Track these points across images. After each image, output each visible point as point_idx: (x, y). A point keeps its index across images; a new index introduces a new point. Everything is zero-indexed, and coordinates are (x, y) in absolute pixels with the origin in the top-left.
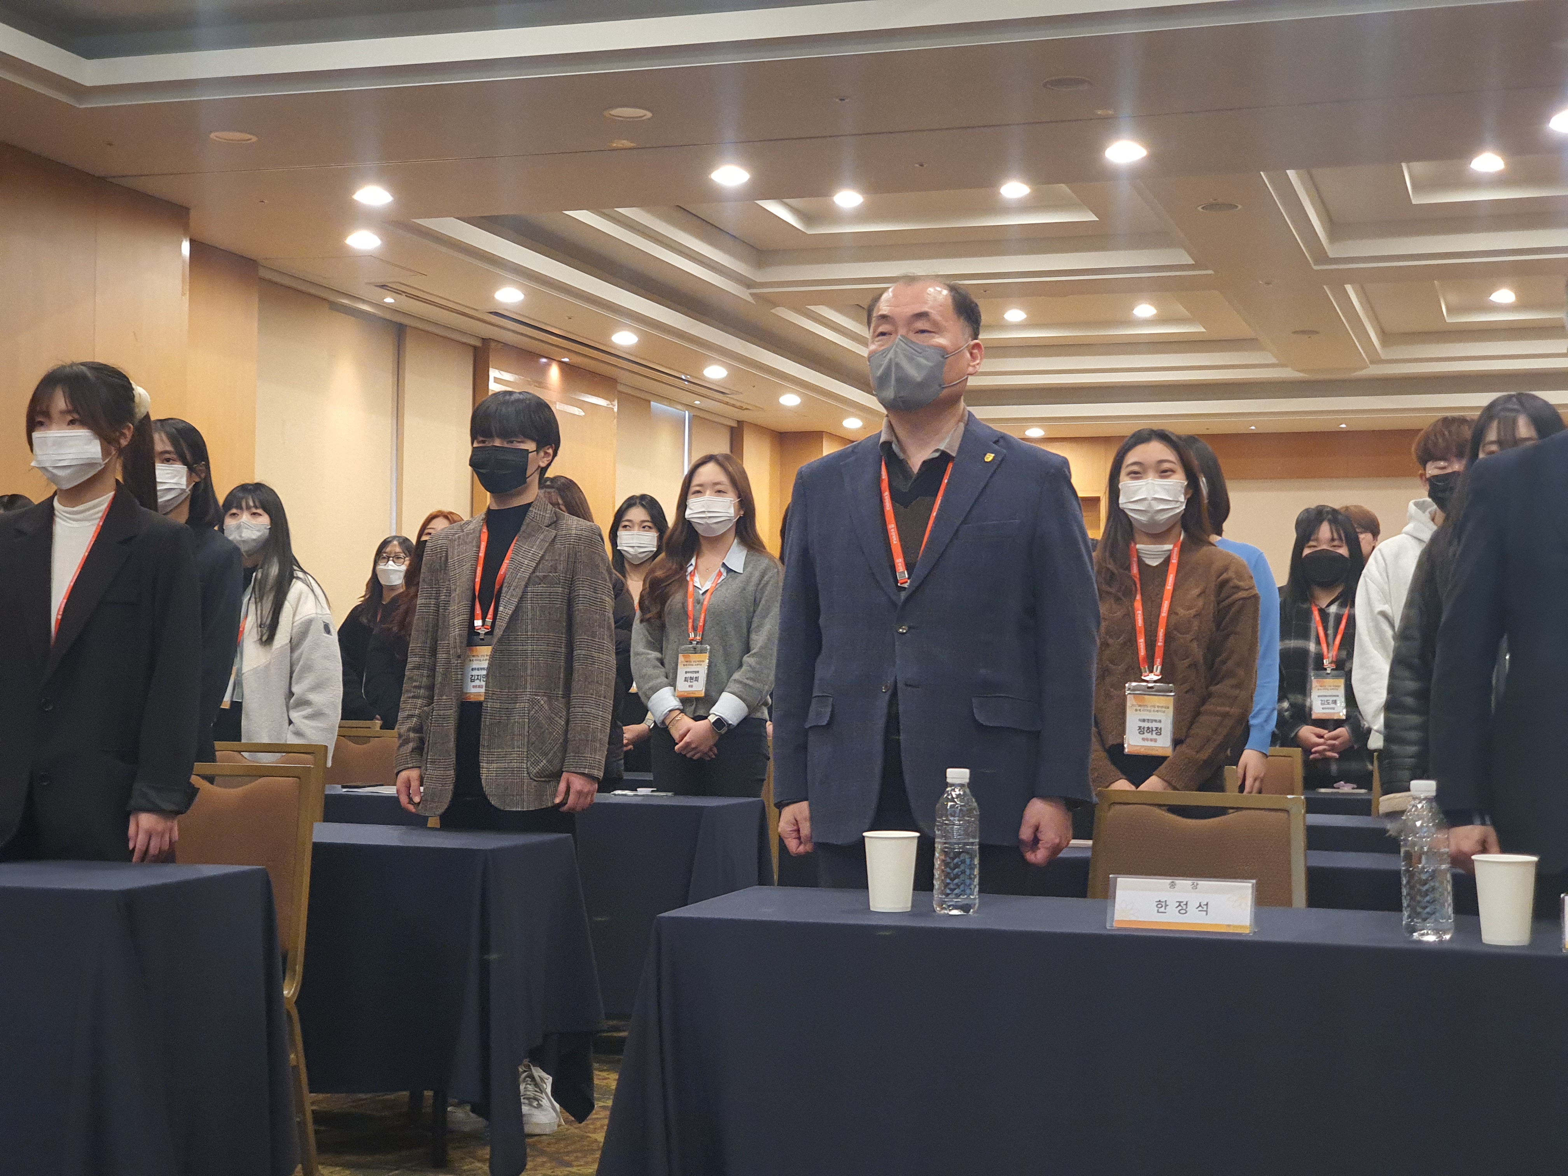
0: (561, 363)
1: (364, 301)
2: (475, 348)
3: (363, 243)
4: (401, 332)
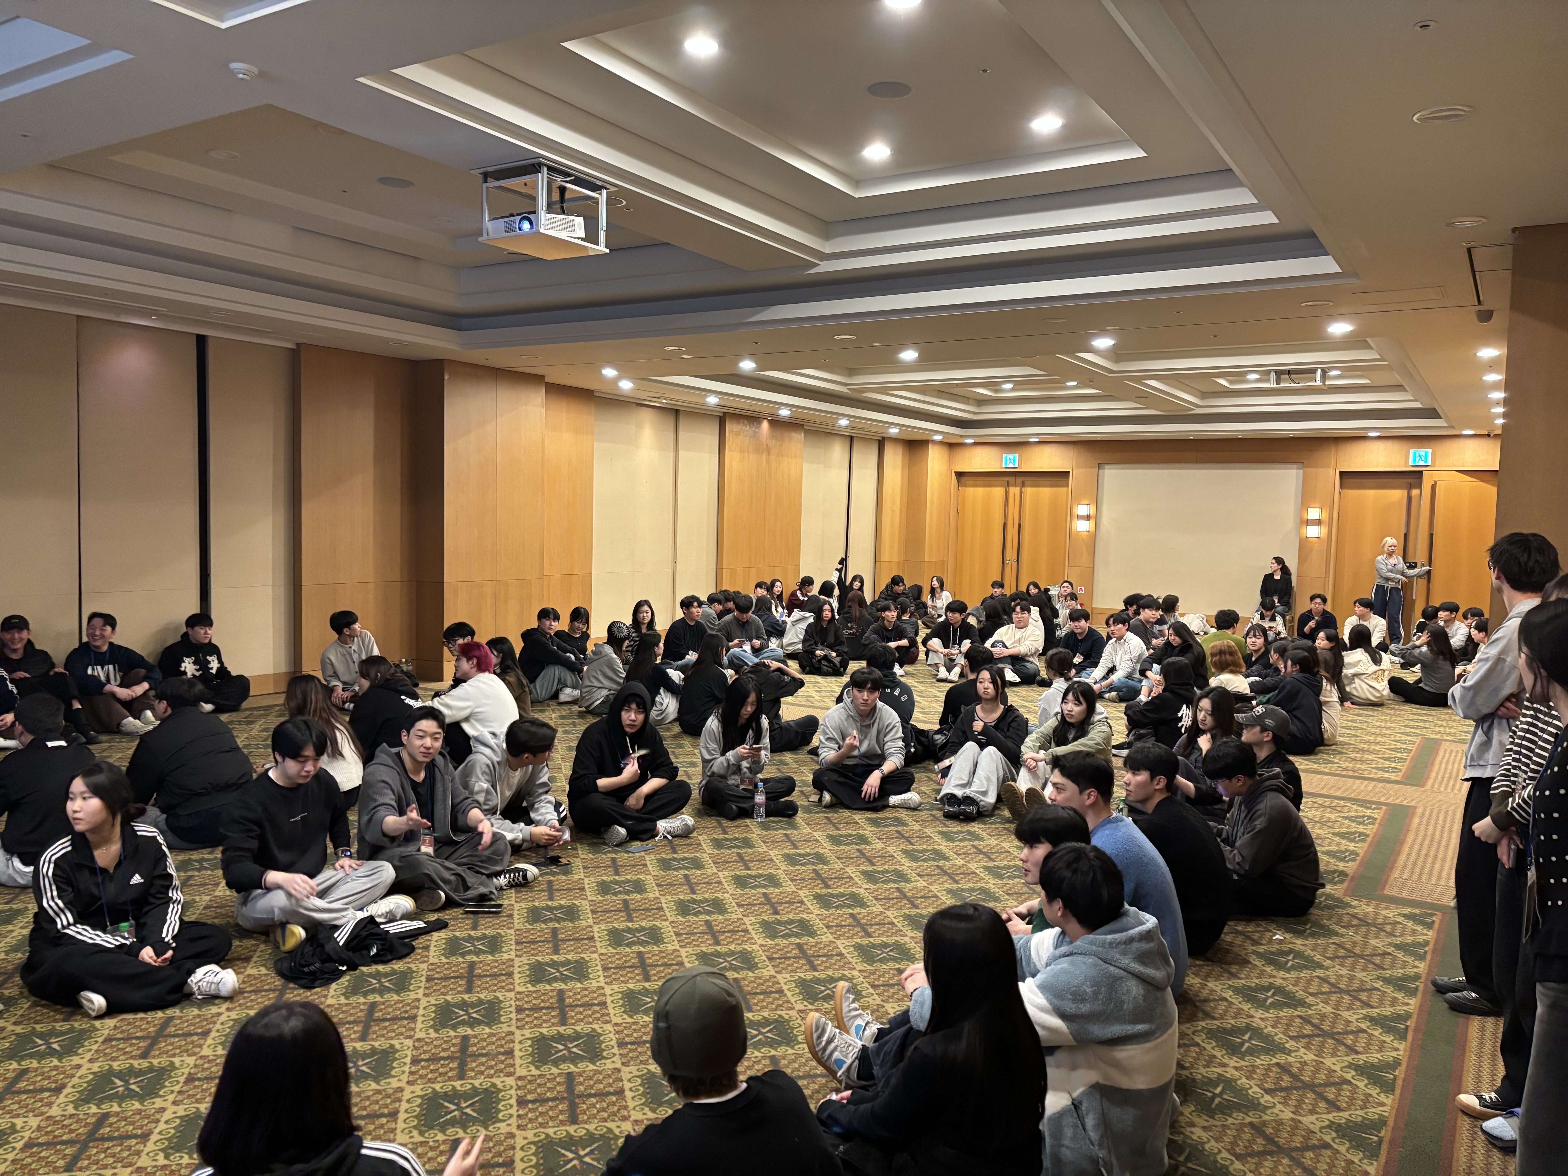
1: (652, 401)
2: (720, 417)
3: (626, 385)
4: (677, 412)
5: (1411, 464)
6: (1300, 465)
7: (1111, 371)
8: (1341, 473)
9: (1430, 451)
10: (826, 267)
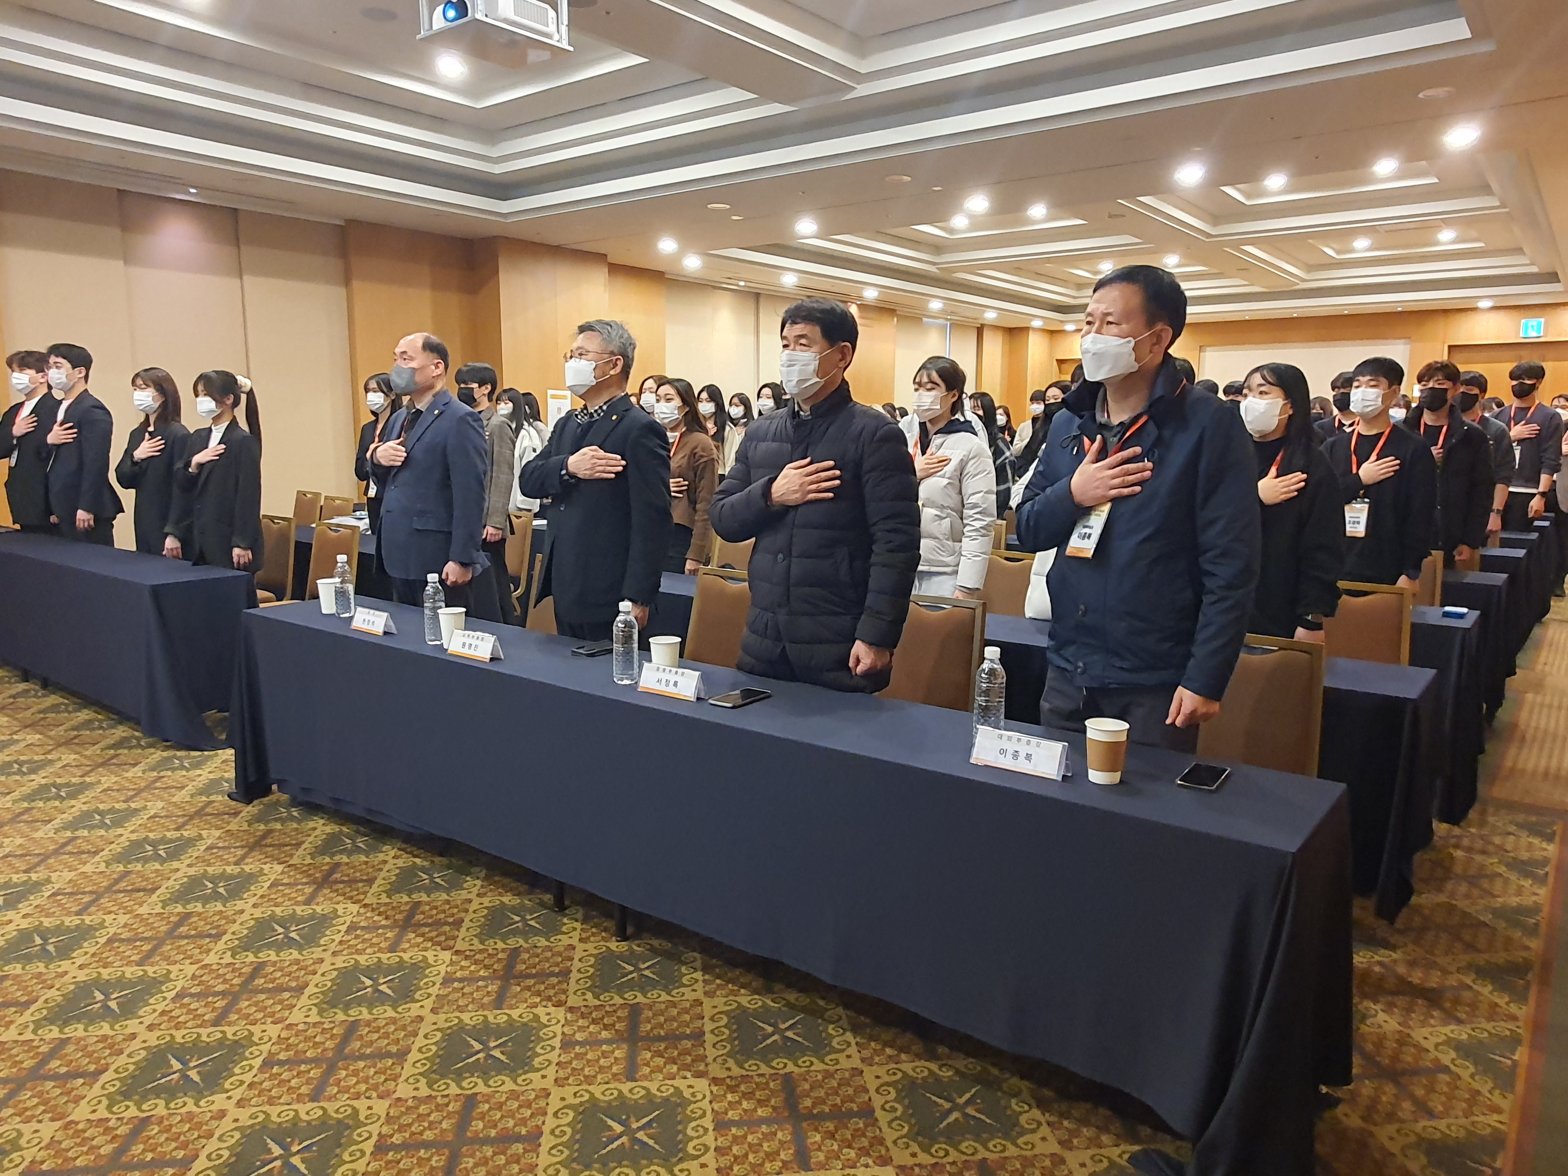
3: (692, 263)
4: (757, 296)
5: (1521, 335)
6: (1407, 341)
7: (1209, 236)
8: (1450, 347)
9: (1542, 320)
10: (863, 90)
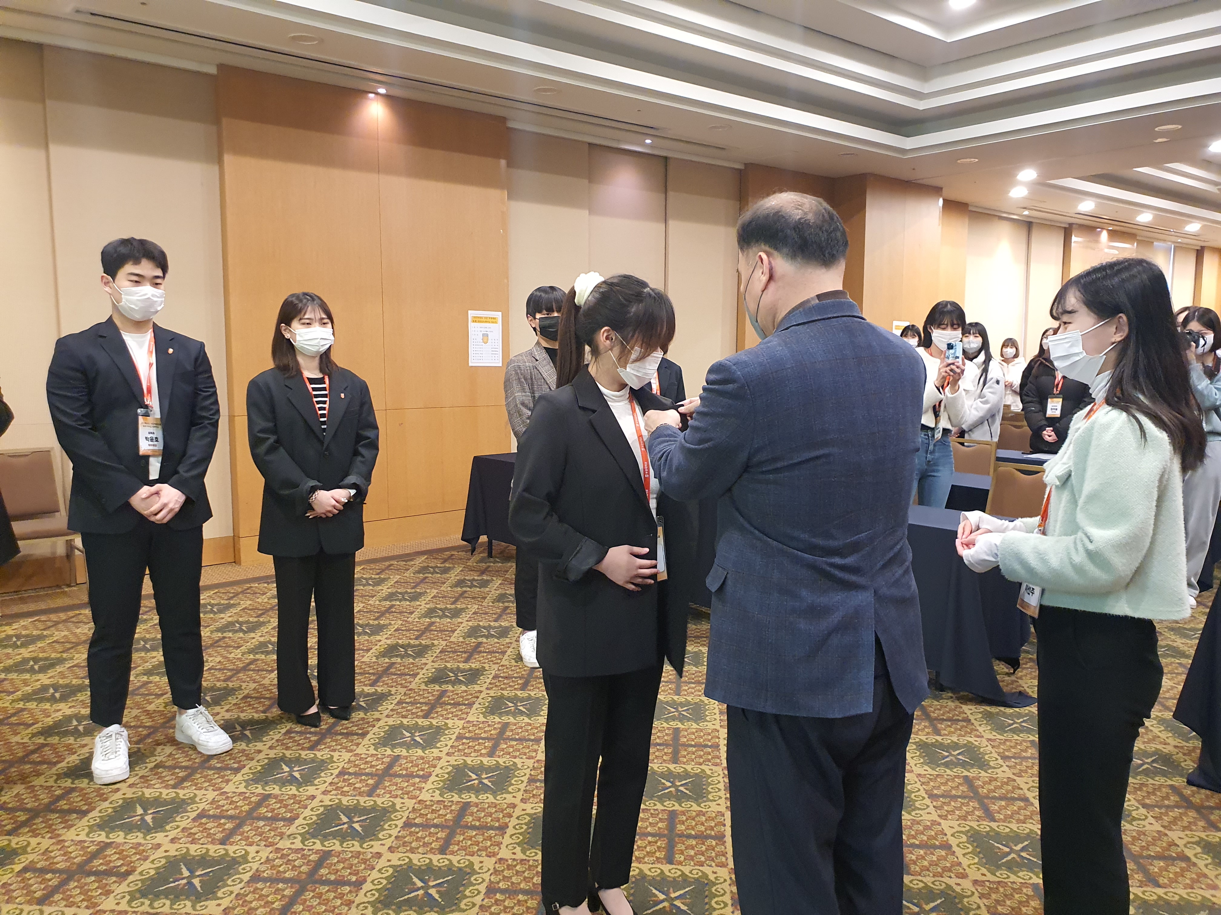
0: (1108, 230)
1: (1014, 214)
2: (1065, 228)
